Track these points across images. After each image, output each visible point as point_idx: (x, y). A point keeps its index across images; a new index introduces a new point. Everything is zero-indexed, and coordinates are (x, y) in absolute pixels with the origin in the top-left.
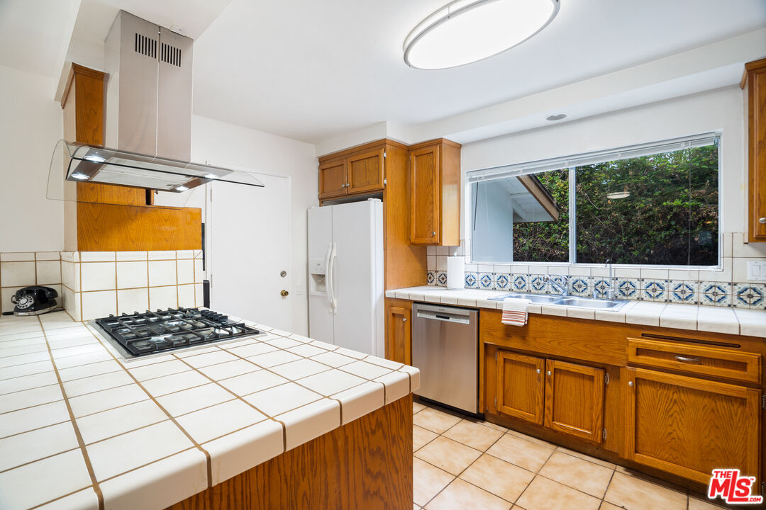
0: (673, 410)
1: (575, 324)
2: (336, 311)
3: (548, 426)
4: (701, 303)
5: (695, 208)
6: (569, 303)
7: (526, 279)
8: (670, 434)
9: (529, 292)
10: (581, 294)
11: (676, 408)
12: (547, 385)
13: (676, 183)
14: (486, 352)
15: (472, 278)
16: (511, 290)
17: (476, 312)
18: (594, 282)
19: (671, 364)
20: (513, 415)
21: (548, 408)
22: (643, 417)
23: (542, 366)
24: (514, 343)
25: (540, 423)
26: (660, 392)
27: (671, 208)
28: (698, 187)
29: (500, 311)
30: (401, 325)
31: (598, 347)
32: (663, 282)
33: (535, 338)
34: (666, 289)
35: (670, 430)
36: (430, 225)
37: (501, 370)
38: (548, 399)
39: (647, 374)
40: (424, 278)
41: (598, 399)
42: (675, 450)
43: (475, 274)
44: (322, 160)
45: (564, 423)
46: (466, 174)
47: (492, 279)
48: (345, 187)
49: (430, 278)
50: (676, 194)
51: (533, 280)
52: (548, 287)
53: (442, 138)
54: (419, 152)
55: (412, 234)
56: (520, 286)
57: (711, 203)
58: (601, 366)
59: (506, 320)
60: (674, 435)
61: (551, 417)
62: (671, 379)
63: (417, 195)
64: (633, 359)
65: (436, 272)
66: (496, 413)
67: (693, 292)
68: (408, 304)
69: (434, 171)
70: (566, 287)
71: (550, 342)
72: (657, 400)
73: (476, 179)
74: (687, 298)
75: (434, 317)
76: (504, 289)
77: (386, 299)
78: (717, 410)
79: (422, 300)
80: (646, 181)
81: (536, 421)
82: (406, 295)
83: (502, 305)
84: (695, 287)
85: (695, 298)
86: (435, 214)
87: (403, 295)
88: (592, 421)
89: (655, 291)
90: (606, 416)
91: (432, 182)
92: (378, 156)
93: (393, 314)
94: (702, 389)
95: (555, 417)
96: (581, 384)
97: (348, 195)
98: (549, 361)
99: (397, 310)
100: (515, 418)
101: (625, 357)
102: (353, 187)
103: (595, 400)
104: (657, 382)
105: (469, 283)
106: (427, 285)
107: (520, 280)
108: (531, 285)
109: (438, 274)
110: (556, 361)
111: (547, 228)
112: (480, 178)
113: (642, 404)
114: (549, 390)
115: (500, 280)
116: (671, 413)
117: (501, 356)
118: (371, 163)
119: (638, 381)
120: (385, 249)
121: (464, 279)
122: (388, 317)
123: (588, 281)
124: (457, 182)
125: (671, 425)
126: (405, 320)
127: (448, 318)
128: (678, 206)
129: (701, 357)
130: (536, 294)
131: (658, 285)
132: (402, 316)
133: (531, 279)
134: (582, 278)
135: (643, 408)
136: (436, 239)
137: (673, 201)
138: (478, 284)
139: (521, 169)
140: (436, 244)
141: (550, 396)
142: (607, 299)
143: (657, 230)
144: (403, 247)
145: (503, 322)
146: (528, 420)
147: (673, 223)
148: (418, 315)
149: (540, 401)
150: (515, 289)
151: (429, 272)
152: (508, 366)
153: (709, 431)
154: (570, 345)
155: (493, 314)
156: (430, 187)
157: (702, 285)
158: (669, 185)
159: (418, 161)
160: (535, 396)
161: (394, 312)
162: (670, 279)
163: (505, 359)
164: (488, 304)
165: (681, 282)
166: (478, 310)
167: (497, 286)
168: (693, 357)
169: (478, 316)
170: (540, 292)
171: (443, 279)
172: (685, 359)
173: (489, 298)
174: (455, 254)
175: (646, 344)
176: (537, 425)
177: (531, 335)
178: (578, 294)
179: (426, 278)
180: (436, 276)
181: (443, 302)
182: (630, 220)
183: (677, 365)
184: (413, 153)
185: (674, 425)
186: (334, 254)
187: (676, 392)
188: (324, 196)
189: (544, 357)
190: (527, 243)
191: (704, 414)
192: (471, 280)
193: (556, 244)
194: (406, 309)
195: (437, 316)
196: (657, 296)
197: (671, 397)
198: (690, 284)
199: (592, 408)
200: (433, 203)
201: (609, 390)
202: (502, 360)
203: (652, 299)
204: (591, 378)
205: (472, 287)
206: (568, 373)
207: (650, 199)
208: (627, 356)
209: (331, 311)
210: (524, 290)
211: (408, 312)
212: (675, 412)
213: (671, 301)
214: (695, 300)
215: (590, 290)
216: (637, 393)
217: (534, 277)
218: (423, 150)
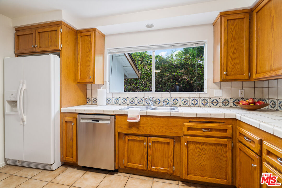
0: (201, 153)
1: (161, 119)
2: (25, 123)
3: (150, 170)
4: (200, 106)
5: (181, 76)
6: (155, 109)
7: (135, 99)
8: (200, 164)
9: (136, 105)
10: (158, 105)
11: (202, 152)
12: (149, 149)
13: (175, 67)
14: (119, 136)
15: (110, 100)
16: (128, 105)
17: (114, 117)
18: (163, 99)
19: (201, 133)
20: (133, 167)
21: (150, 161)
22: (190, 158)
23: (147, 141)
24: (133, 131)
25: (146, 169)
26: (196, 146)
27: (174, 75)
28: (182, 69)
29: (127, 115)
30: (71, 127)
31: (172, 129)
32: (188, 98)
33: (143, 128)
34: (189, 101)
35: (200, 162)
36: (88, 73)
37: (126, 145)
38: (150, 156)
39: (192, 139)
40: (85, 101)
41: (171, 153)
42: (202, 171)
43: (111, 98)
44: (18, 30)
45: (157, 167)
46: (107, 50)
47: (119, 100)
48: (34, 47)
49: (88, 101)
50: (176, 71)
51: (138, 99)
52: (144, 103)
53: (95, 28)
54: (83, 34)
55: (78, 77)
56: (132, 103)
57: (185, 74)
58: (172, 137)
59: (129, 120)
60: (202, 164)
61: (151, 165)
62: (201, 139)
63: (81, 57)
64: (186, 133)
65: (92, 97)
66: (124, 168)
67: (198, 102)
68: (75, 115)
69: (91, 45)
70: (153, 102)
71: (150, 129)
72: (195, 149)
73: (112, 53)
74: (196, 105)
75: (90, 121)
76: (125, 104)
77: (61, 113)
78: (217, 150)
79: (83, 112)
80: (167, 66)
81: (144, 168)
82: (74, 110)
83: (127, 112)
84: (198, 100)
85: (198, 104)
86: (91, 67)
87: (72, 110)
88: (169, 164)
89: (185, 102)
90: (174, 160)
91: (90, 50)
92: (56, 30)
93: (66, 122)
94: (212, 142)
95: (152, 164)
96: (164, 146)
97: (36, 52)
98: (149, 137)
99: (68, 119)
100: (134, 168)
101: (183, 132)
102: (40, 47)
103: (170, 153)
104: (195, 142)
105: (108, 102)
106: (87, 104)
107: (132, 100)
108: (137, 102)
109: (93, 99)
110: (153, 137)
111: (135, 82)
112: (114, 53)
113: (190, 152)
114: (150, 152)
115: (123, 100)
116: (201, 154)
117: (126, 138)
118: (52, 34)
119: (188, 142)
120: (61, 85)
121: (106, 100)
122: (62, 123)
123: (160, 99)
124: (103, 53)
125: (201, 160)
126: (73, 124)
127: (98, 121)
128: (177, 75)
129: (211, 129)
130: (139, 106)
131: (186, 100)
132: (71, 122)
133: (137, 99)
134: (158, 98)
135: (190, 154)
136: (92, 80)
137: (175, 73)
138: (113, 102)
139: (133, 50)
140: (92, 83)
141: (150, 155)
142: (169, 106)
143: (170, 83)
144: (73, 85)
145: (128, 121)
146: (140, 168)
147: (175, 80)
148: (81, 121)
149: (146, 158)
150: (130, 104)
151: (88, 98)
152: (130, 142)
153: (214, 160)
154: (159, 129)
155: (122, 117)
156: (89, 53)
157: (201, 99)
158: (173, 68)
159: (82, 39)
160: (143, 156)
161: (66, 121)
162: (190, 97)
163: (128, 139)
164: (119, 112)
165: (194, 98)
166: (115, 115)
167: (121, 103)
168: (208, 129)
169: (115, 119)
170: (141, 105)
171: (95, 101)
172: (206, 130)
173: (120, 109)
174: (102, 88)
175: (191, 125)
176: (144, 170)
177: (141, 126)
178: (156, 105)
179: (86, 101)
180: (92, 99)
181: (95, 113)
182: (162, 79)
183: (203, 133)
184: (79, 34)
185: (202, 160)
186: (24, 87)
187: (202, 145)
188: (19, 52)
189: (147, 136)
190: (128, 87)
191: (213, 153)
192: (109, 101)
193: (138, 87)
194: (74, 118)
195: (92, 121)
196: (186, 104)
197: (200, 147)
198: (197, 99)
199: (169, 157)
200: (90, 61)
201: (175, 148)
202: (127, 140)
203: (184, 106)
204: (168, 143)
205: (110, 104)
206: (158, 142)
207: (168, 72)
208: (184, 131)
209: (22, 123)
210: (134, 104)
211: (75, 120)
212: (202, 154)
213: (190, 106)
214: (198, 105)
215: (162, 103)
216: (188, 148)
217: (138, 98)
218: (85, 33)
